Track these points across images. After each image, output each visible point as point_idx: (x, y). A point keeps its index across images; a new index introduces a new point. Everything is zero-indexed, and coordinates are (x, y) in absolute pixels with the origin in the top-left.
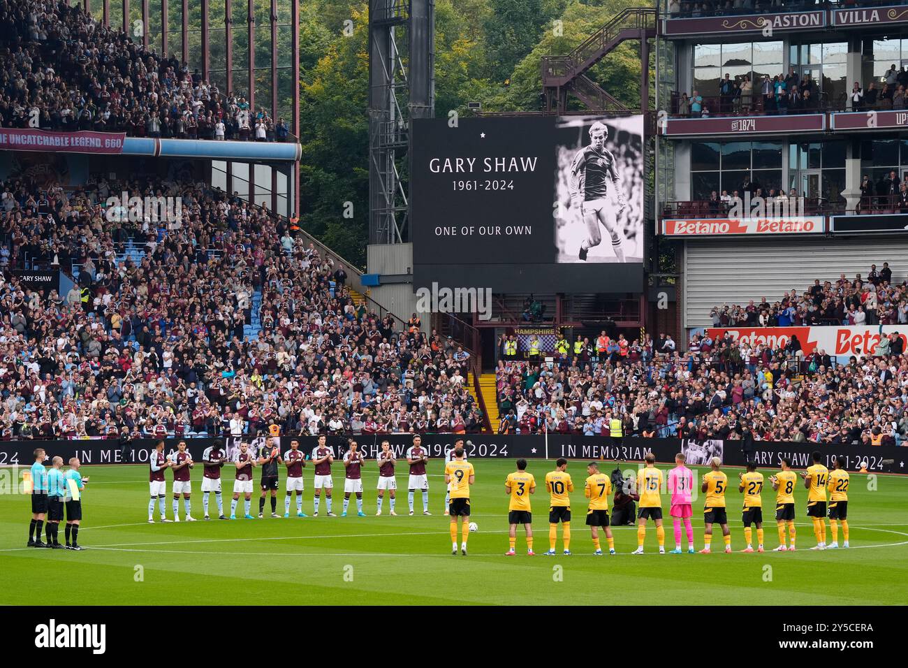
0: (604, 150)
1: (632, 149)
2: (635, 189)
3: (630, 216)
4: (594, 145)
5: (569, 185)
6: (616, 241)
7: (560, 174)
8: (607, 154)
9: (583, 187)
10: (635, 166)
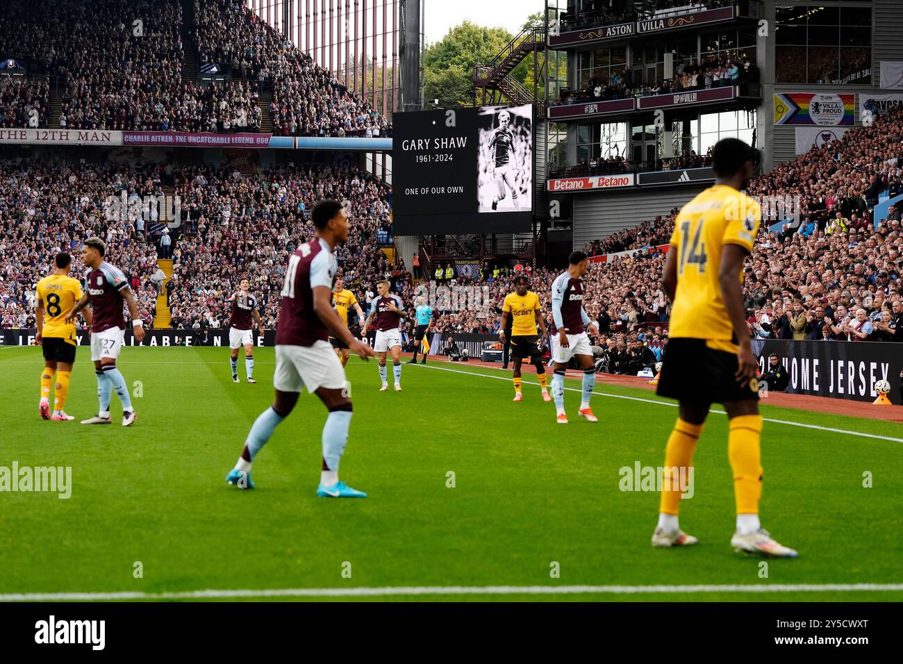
0: (508, 130)
1: (525, 129)
2: (527, 157)
3: (524, 177)
4: (501, 127)
5: (486, 156)
6: (514, 196)
7: (481, 149)
8: (509, 134)
9: (495, 158)
10: (527, 141)
